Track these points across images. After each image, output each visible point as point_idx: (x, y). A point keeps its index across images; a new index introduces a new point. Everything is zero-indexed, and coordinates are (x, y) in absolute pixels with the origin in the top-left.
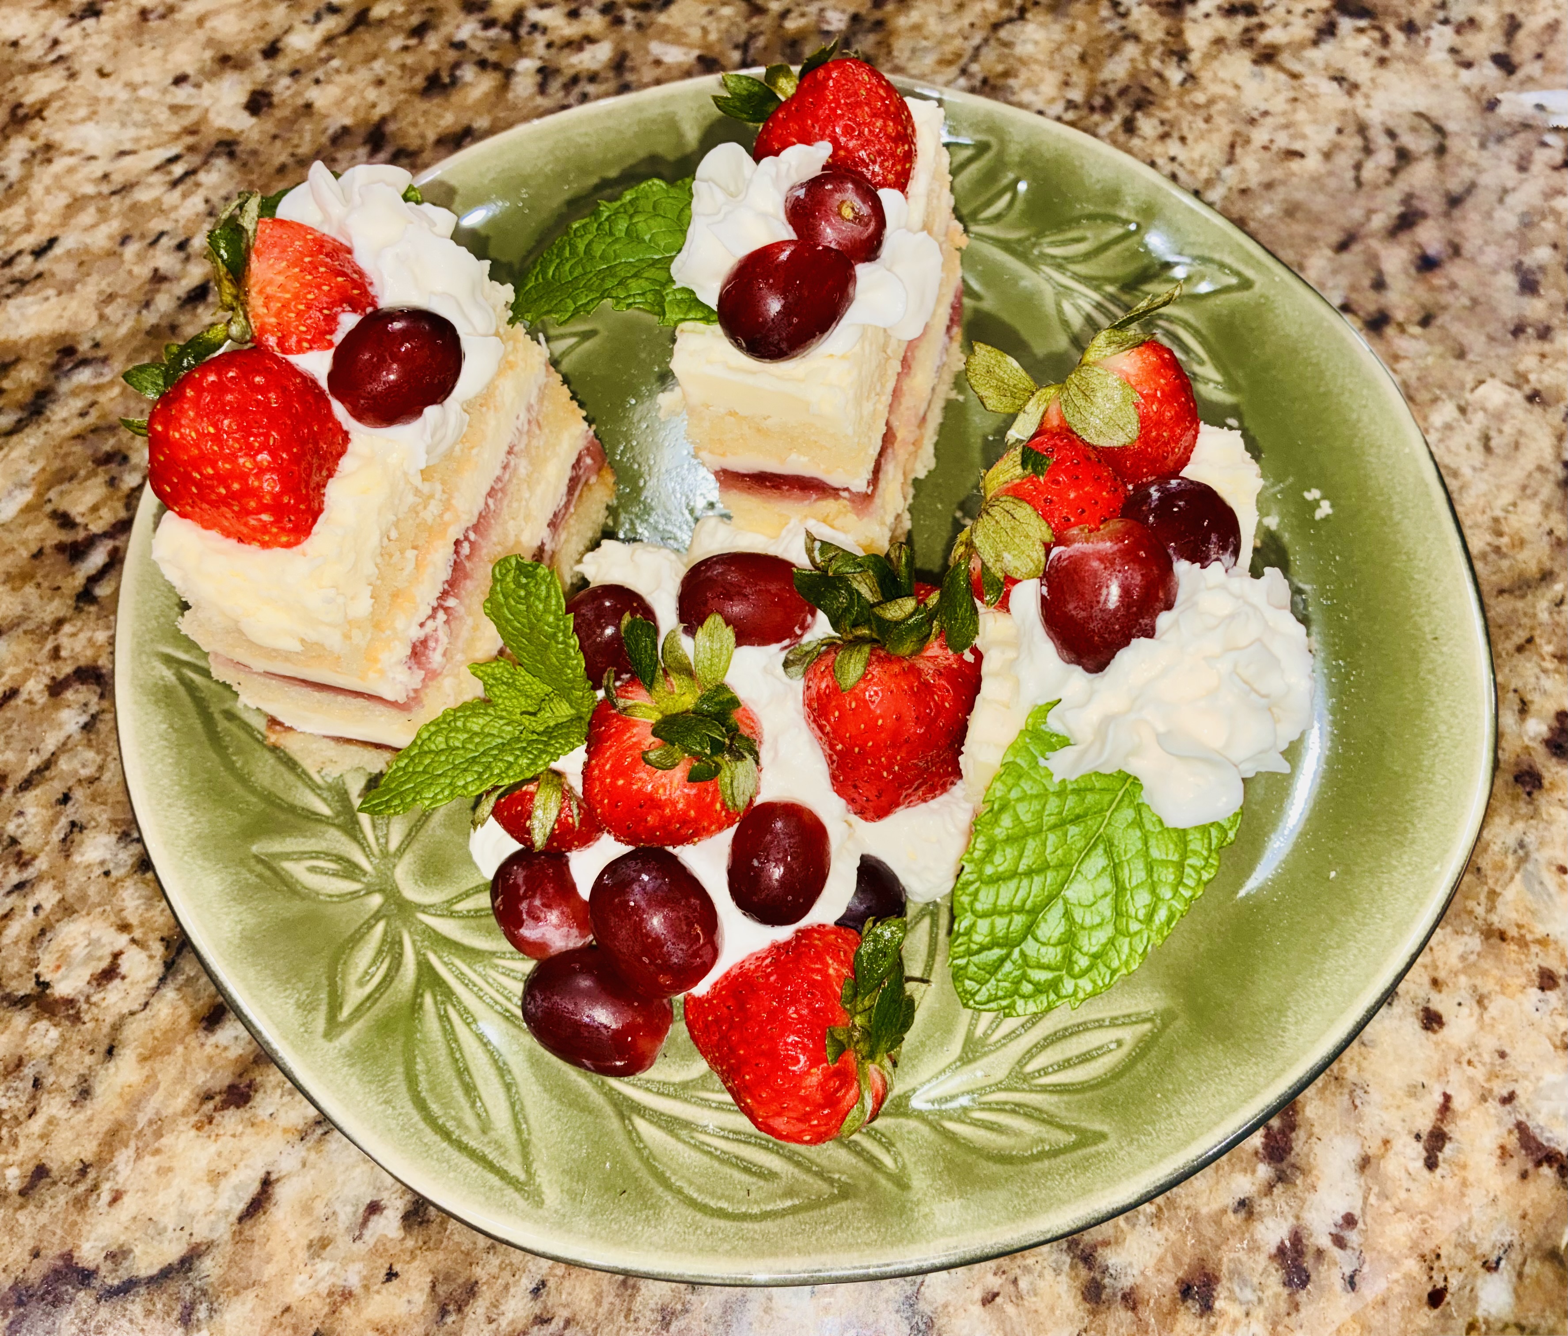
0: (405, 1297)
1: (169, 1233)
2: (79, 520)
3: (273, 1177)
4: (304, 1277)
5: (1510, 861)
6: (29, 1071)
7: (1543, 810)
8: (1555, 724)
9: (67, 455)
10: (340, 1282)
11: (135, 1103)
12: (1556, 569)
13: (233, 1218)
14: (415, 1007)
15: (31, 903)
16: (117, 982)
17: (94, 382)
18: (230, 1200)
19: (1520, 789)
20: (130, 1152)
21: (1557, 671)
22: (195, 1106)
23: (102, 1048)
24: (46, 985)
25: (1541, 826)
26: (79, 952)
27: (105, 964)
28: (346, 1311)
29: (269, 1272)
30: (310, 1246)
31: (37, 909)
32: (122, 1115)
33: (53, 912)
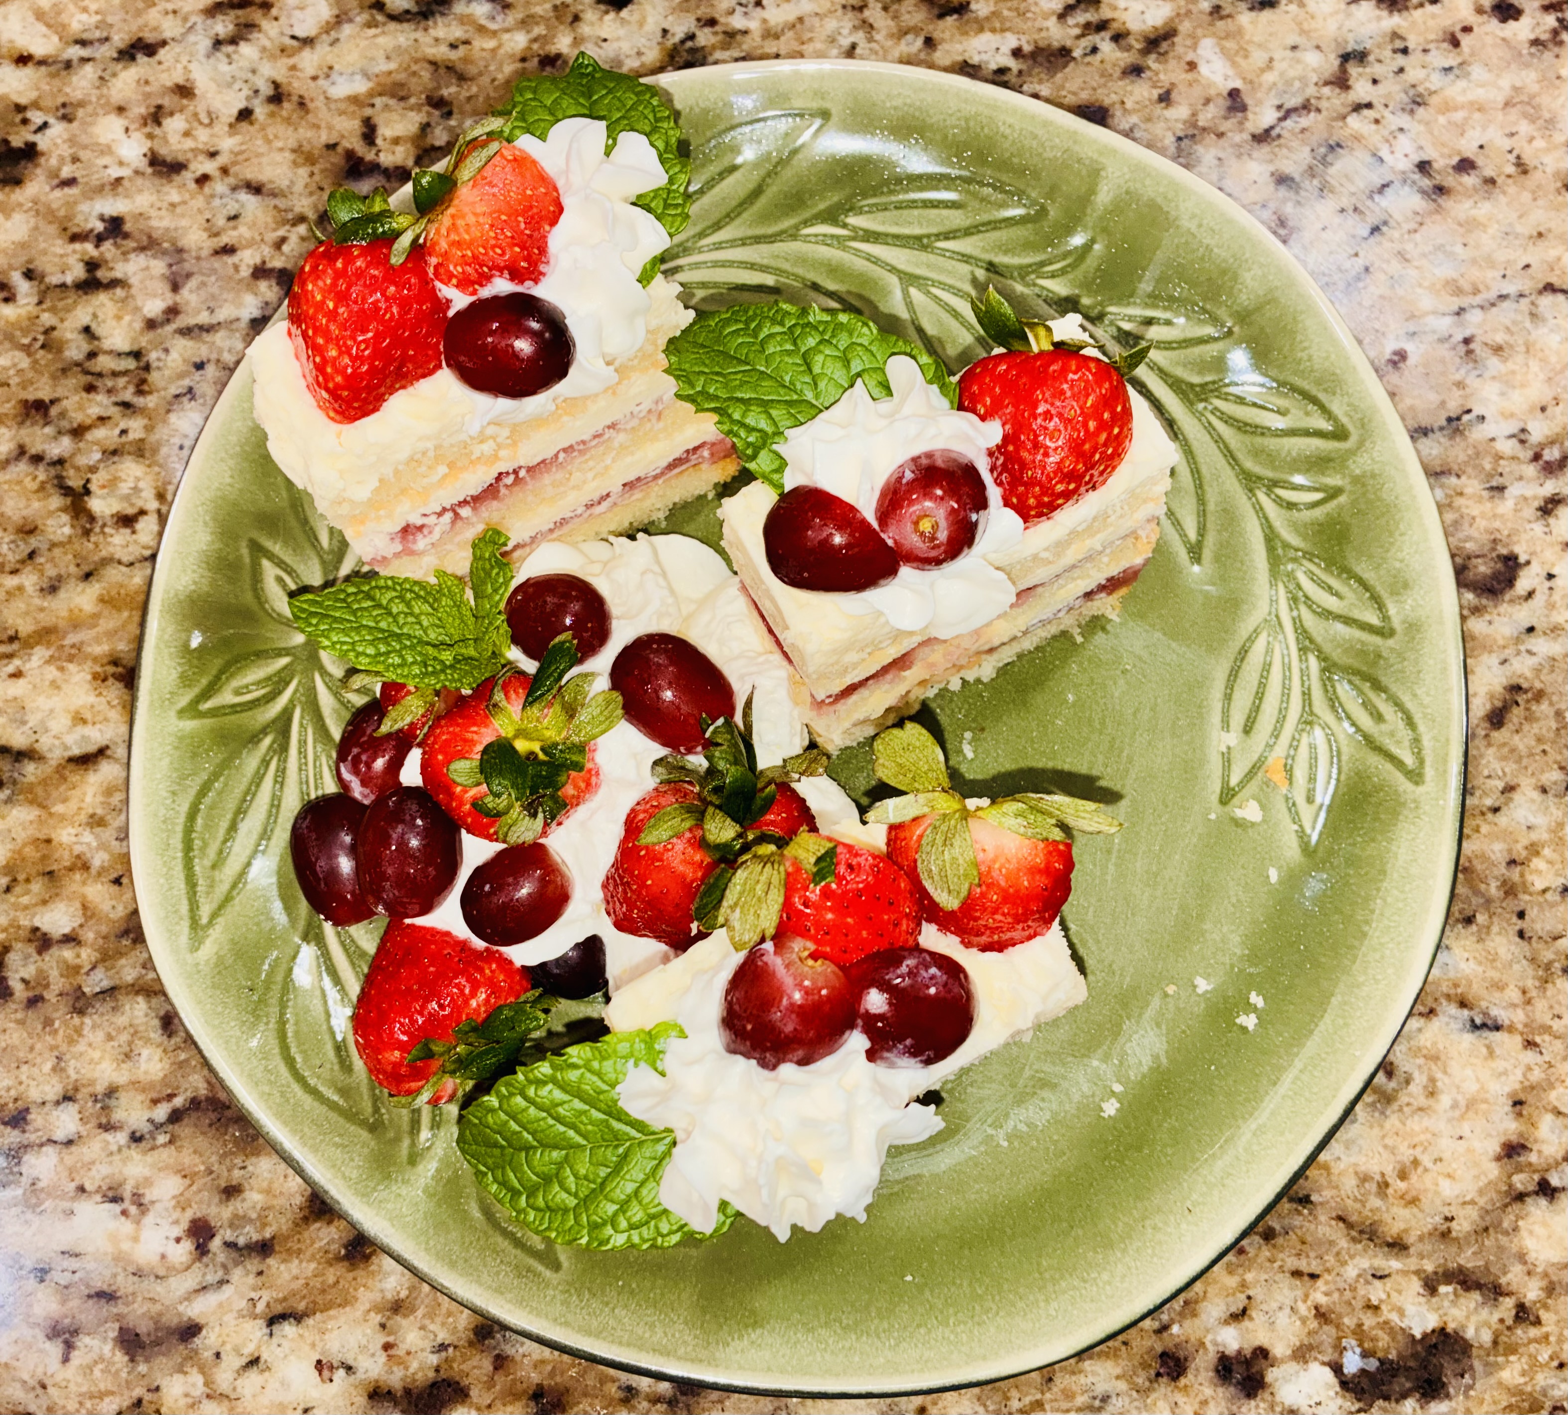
0: (114, 902)
1: (26, 728)
2: (379, 141)
3: (109, 752)
4: (73, 831)
5: (1081, 1400)
6: (34, 542)
7: (1153, 1396)
8: (1248, 1352)
9: (414, 73)
10: (89, 855)
11: (76, 624)
12: (1412, 1250)
13: (68, 754)
14: (254, 739)
15: (123, 425)
16: (128, 531)
17: (483, 22)
18: (76, 743)
19: (1156, 1365)
20: (48, 653)
21: (1304, 1320)
22: (105, 661)
23: (86, 568)
24: (88, 492)
25: (1136, 1404)
26: (125, 488)
27: (131, 511)
28: (78, 876)
29: (59, 808)
30: (92, 816)
31: (124, 432)
32: (62, 624)
33: (131, 443)
